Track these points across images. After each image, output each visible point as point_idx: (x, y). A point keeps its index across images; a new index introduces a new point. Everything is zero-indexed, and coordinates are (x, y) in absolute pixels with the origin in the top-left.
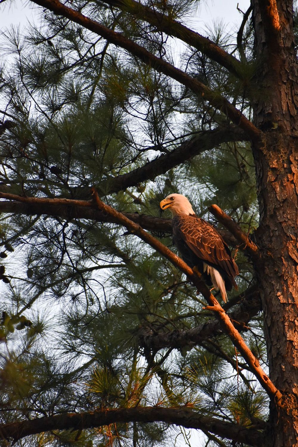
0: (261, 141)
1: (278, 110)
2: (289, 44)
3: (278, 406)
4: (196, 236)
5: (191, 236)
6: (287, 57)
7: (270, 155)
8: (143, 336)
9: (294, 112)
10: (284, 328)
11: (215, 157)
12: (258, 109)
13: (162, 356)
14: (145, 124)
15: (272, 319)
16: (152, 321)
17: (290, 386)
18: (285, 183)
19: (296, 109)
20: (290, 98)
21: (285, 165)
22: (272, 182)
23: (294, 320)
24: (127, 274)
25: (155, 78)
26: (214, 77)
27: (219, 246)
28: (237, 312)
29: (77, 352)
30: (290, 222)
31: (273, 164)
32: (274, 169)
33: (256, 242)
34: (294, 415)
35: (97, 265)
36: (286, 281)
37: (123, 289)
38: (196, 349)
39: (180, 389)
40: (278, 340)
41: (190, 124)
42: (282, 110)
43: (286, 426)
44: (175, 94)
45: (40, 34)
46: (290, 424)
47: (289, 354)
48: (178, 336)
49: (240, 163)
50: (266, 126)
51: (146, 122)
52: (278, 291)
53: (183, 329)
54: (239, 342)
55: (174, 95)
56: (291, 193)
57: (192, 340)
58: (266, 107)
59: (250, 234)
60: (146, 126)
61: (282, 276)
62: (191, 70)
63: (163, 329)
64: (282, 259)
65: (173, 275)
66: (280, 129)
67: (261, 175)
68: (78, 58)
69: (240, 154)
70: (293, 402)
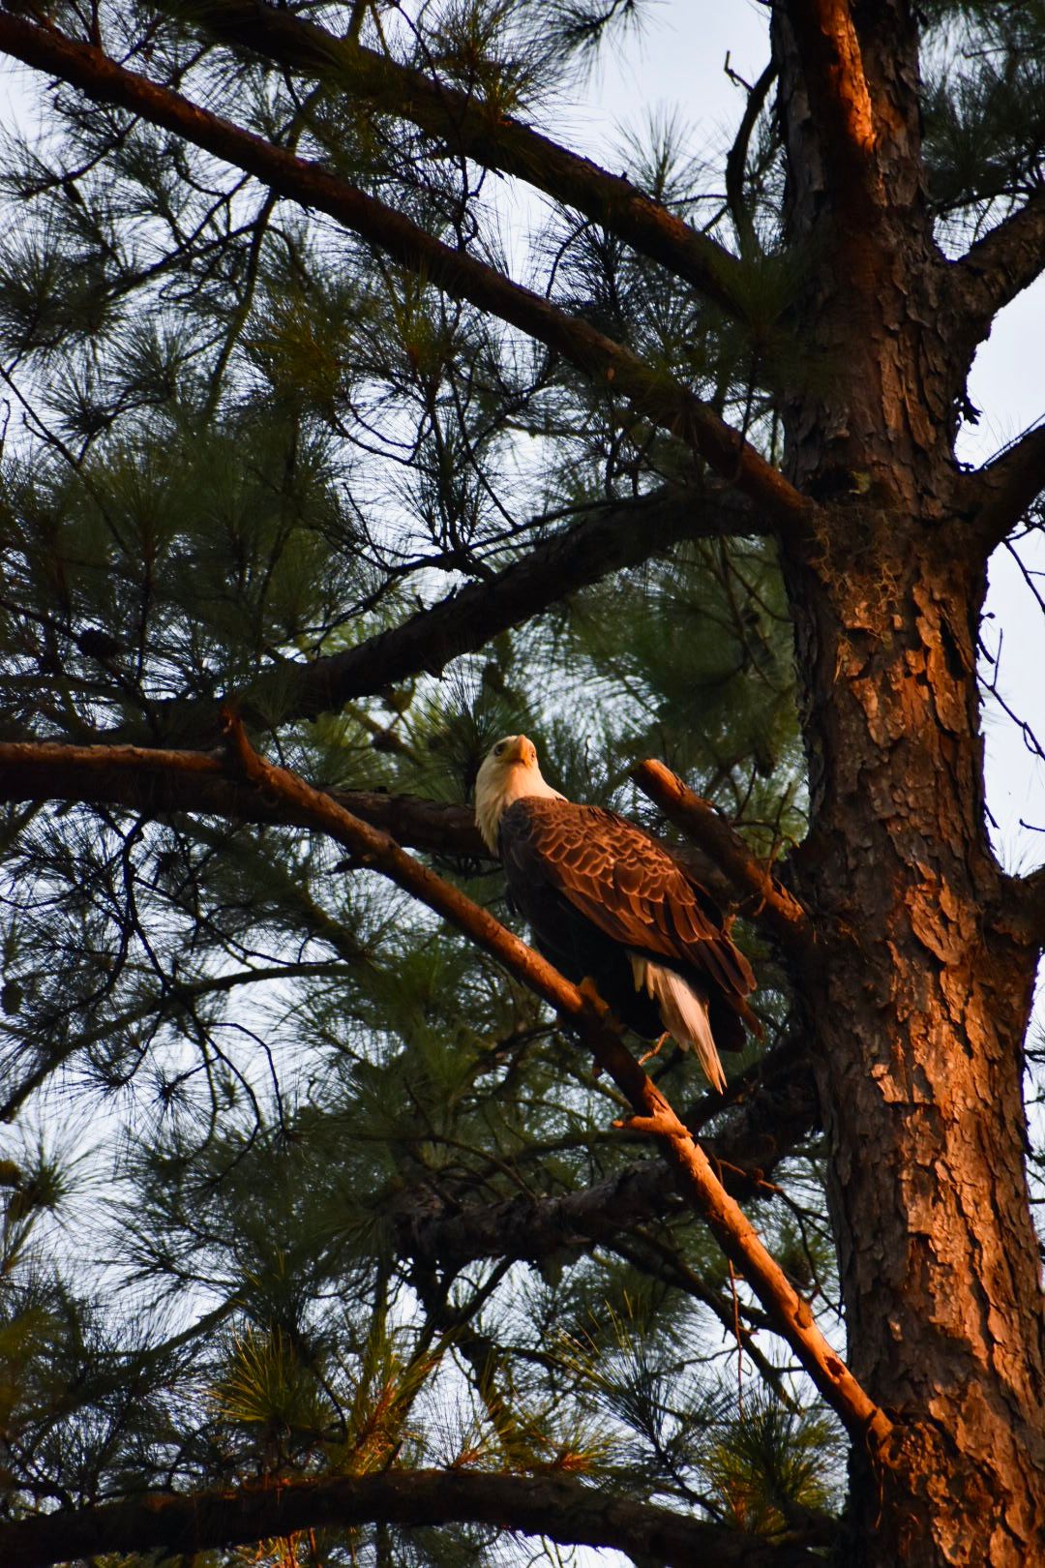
0: (815, 535)
1: (872, 428)
2: (905, 198)
3: (880, 1465)
4: (595, 868)
5: (580, 868)
6: (900, 243)
7: (843, 585)
8: (409, 1219)
9: (927, 434)
10: (898, 1191)
11: (654, 588)
12: (801, 425)
13: (476, 1287)
14: (409, 477)
15: (856, 1158)
16: (439, 1164)
17: (919, 1394)
18: (898, 681)
19: (932, 423)
20: (912, 386)
21: (898, 621)
22: (853, 678)
23: (933, 1161)
24: (351, 998)
25: (444, 320)
26: (649, 313)
27: (678, 895)
28: (736, 1130)
29: (177, 1273)
30: (915, 820)
31: (855, 617)
32: (858, 635)
33: (798, 888)
34: (936, 1494)
35: (246, 969)
36: (903, 1027)
37: (335, 1050)
38: (593, 1257)
39: (538, 1399)
40: (878, 1233)
41: (566, 473)
42: (886, 427)
43: (906, 1535)
44: (512, 372)
45: (37, 162)
46: (921, 1528)
47: (917, 1281)
48: (531, 1215)
49: (742, 607)
50: (831, 484)
51: (412, 469)
52: (876, 1059)
53: (549, 1192)
54: (742, 1240)
55: (507, 376)
56: (920, 719)
57: (580, 1232)
58: (829, 417)
59: (777, 862)
60: (412, 484)
61: (890, 1009)
62: (569, 290)
63: (478, 1191)
64: (890, 950)
65: (511, 1001)
66: (880, 491)
67: (815, 657)
68: (172, 247)
69: (741, 578)
70: (929, 1448)
